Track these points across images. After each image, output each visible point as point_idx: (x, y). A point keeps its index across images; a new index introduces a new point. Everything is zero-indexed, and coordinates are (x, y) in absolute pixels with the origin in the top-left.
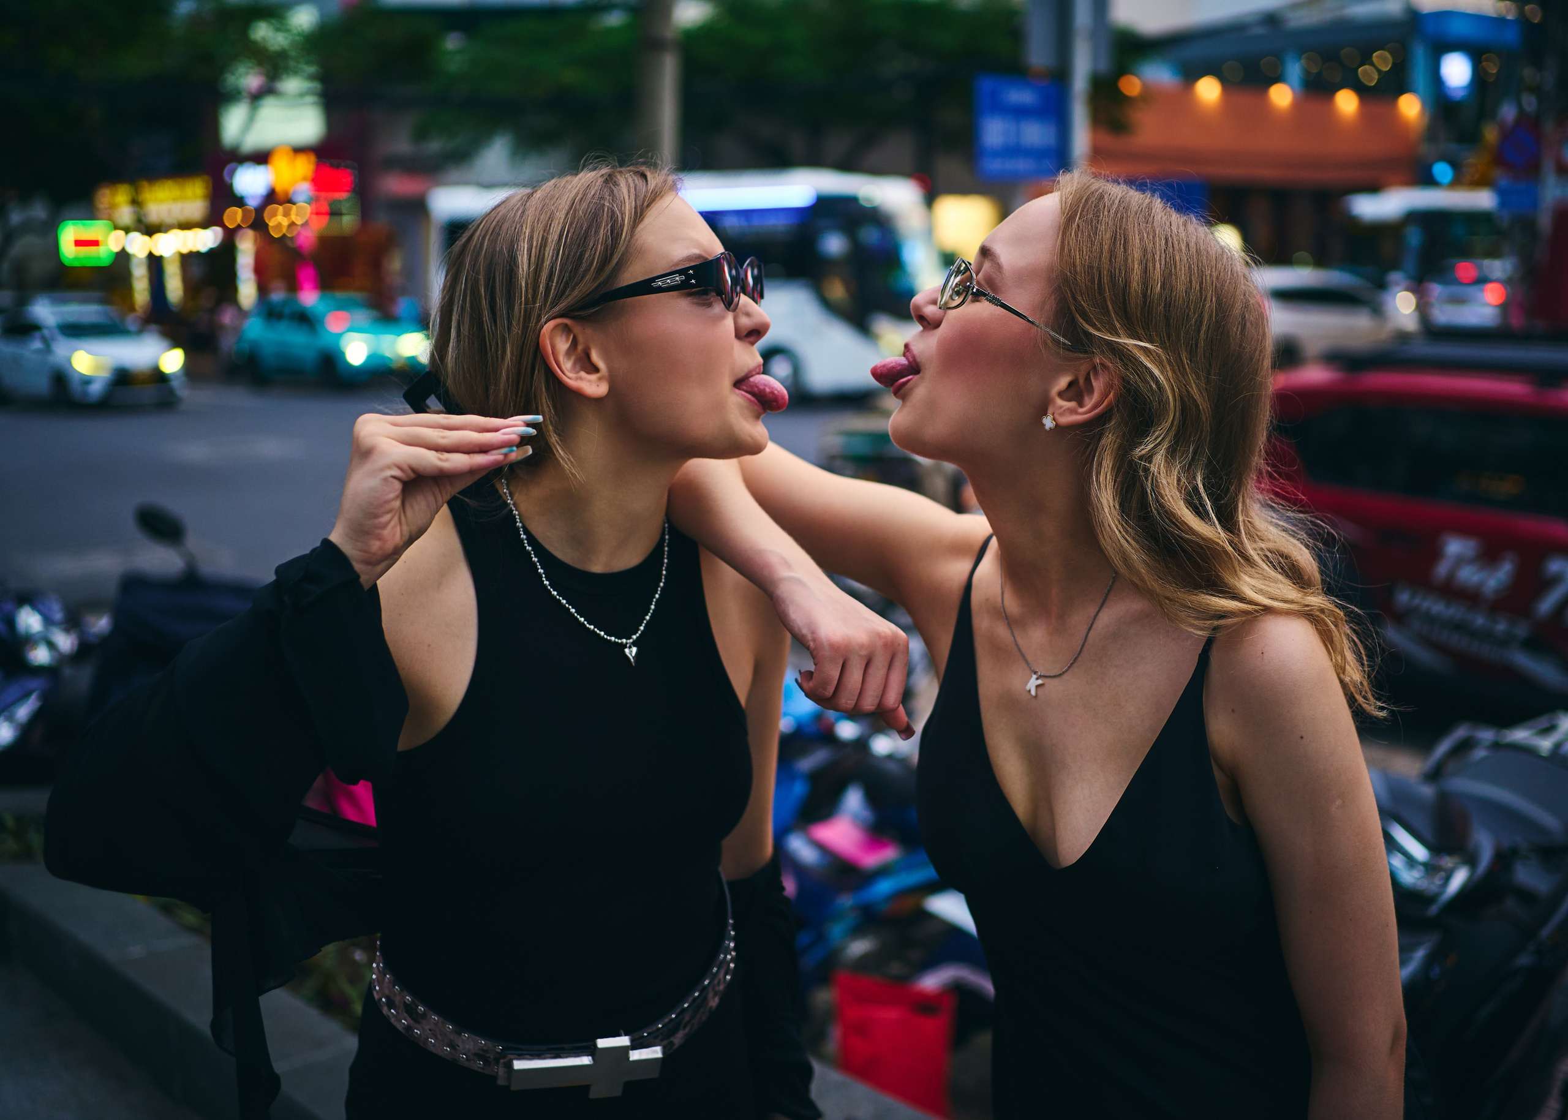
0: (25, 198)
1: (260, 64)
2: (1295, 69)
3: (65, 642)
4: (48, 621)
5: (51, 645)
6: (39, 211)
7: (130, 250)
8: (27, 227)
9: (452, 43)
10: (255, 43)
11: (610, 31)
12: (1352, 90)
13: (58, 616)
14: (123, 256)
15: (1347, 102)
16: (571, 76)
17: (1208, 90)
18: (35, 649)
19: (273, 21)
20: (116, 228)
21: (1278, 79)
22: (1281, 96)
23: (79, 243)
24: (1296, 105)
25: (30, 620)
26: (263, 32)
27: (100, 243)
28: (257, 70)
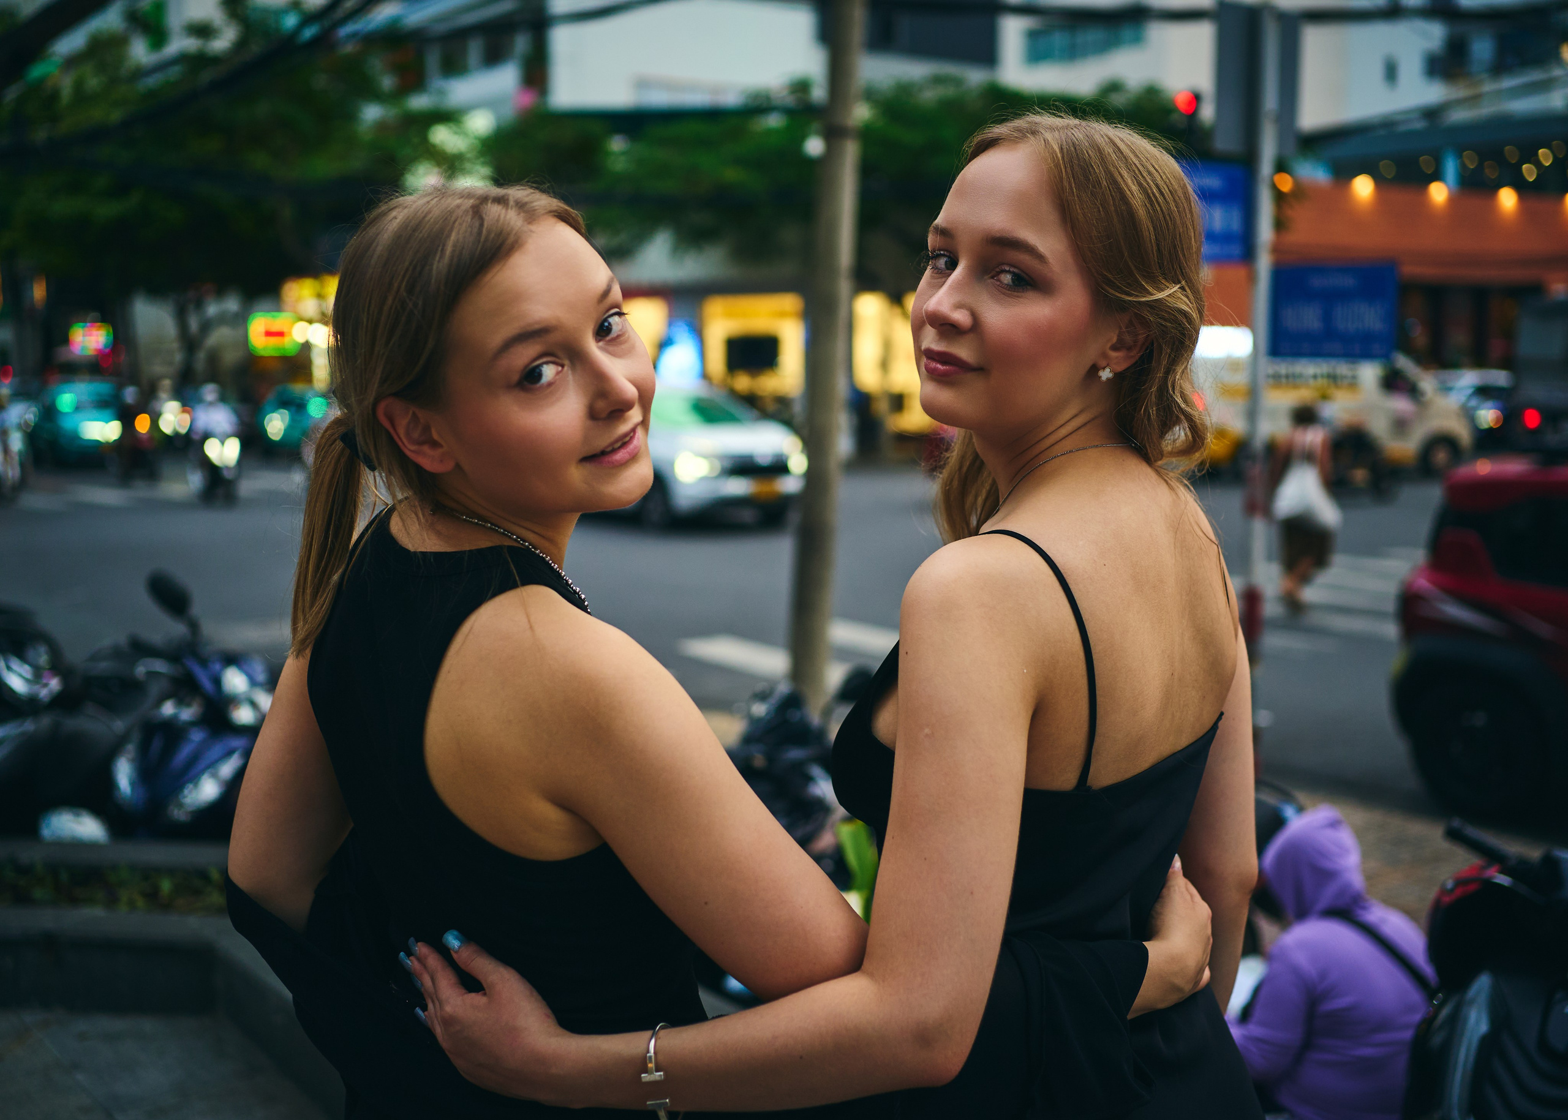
0: (220, 292)
1: (439, 164)
2: (1451, 167)
3: (265, 701)
4: (253, 683)
5: (254, 705)
6: (232, 304)
7: (312, 341)
8: (223, 319)
9: (617, 144)
10: (434, 146)
11: (769, 132)
12: (1512, 188)
13: (261, 677)
14: (307, 347)
15: (1508, 199)
16: (732, 175)
17: (1363, 187)
18: (238, 708)
19: (451, 125)
20: (302, 319)
21: (1437, 176)
22: (1439, 193)
23: (269, 334)
24: (1452, 200)
25: (235, 681)
26: (442, 136)
27: (285, 334)
28: (436, 170)
